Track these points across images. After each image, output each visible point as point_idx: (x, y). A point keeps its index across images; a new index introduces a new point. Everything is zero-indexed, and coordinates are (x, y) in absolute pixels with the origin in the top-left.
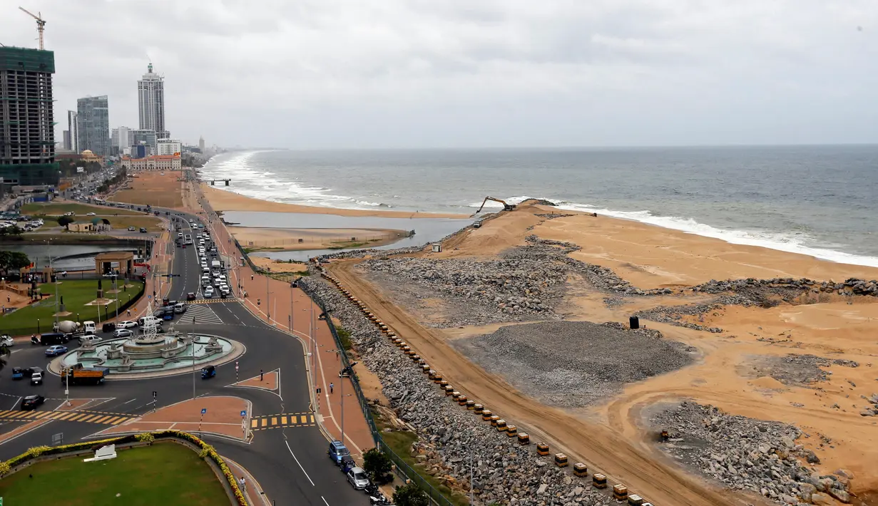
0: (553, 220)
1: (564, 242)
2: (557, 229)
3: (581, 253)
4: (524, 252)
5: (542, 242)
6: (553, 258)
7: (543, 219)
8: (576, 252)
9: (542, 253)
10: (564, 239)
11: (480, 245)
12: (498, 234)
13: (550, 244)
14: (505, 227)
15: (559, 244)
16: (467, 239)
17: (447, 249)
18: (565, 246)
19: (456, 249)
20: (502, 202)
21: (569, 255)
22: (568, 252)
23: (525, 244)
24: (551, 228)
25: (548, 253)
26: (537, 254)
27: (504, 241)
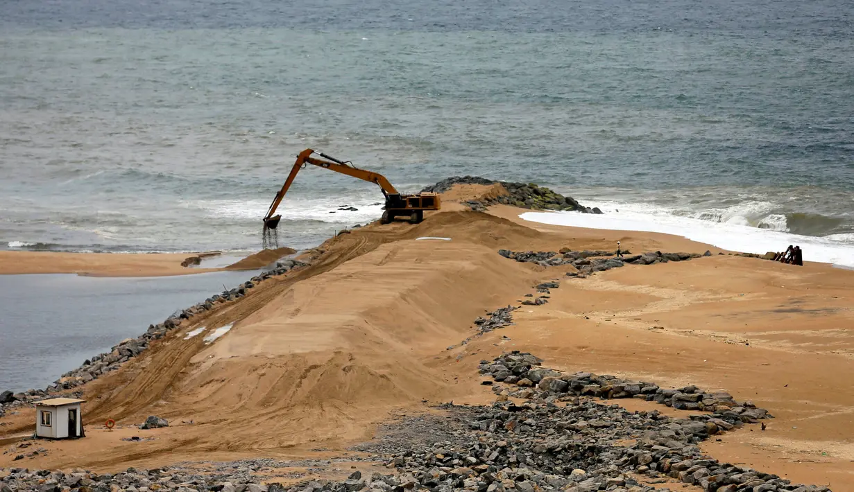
0: (597, 282)
1: (673, 384)
2: (625, 323)
3: (766, 440)
4: (488, 436)
5: (568, 388)
6: (634, 462)
7: (547, 275)
8: (742, 435)
9: (577, 439)
10: (669, 371)
11: (264, 403)
12: (346, 347)
13: (605, 394)
14: (370, 313)
15: (650, 393)
16: (195, 373)
17: (109, 424)
18: (682, 404)
19: (152, 424)
20: (375, 178)
21: (711, 449)
22: (704, 435)
23: (485, 398)
24: (598, 317)
25: (603, 439)
26: (550, 442)
27: (380, 384)
